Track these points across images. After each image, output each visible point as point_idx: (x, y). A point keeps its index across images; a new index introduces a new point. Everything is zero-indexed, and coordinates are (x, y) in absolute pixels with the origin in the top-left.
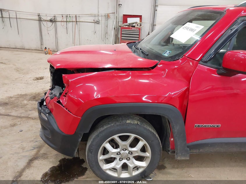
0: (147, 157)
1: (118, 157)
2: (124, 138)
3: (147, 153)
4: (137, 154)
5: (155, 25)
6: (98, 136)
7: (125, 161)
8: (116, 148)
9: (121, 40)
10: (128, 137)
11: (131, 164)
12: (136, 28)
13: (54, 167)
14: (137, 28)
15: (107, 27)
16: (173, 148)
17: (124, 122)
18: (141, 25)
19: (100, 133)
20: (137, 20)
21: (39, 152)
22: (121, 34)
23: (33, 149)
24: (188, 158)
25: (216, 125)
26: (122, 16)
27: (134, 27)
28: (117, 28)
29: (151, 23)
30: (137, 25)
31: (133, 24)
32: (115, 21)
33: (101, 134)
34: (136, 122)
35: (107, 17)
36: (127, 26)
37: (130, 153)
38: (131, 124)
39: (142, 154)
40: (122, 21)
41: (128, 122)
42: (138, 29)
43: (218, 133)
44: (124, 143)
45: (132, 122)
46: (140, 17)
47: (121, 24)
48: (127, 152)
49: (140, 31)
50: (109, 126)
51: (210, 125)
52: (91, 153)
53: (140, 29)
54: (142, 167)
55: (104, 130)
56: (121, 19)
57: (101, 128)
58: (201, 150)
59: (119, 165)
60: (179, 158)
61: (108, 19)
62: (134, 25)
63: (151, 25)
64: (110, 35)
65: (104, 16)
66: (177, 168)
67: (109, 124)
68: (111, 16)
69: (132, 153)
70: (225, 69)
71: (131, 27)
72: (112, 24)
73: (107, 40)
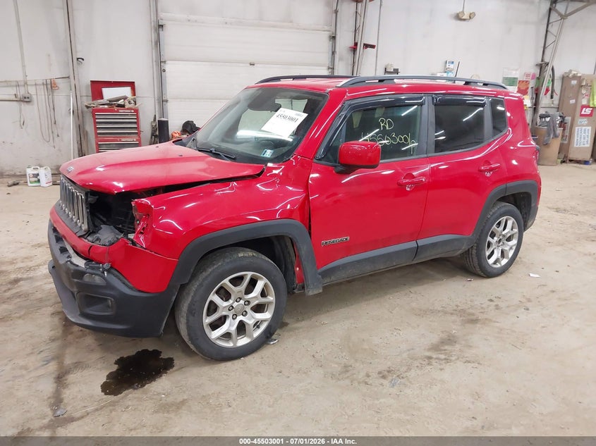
0: (271, 303)
1: (230, 314)
2: (237, 281)
3: (268, 297)
4: (256, 302)
5: (167, 101)
6: (201, 285)
7: (240, 318)
8: (227, 300)
9: (96, 137)
10: (241, 278)
11: (250, 320)
12: (128, 109)
13: (111, 374)
14: (130, 109)
15: (54, 109)
16: (302, 281)
17: (235, 256)
18: (135, 102)
19: (204, 280)
20: (126, 91)
21: (63, 363)
22: (96, 123)
23: (45, 363)
24: (321, 291)
25: (344, 239)
26: (90, 83)
27: (123, 106)
28: (80, 111)
29: (156, 96)
30: (130, 103)
31: (118, 100)
32: (72, 94)
33: (206, 282)
34: (251, 254)
35: (49, 86)
36: (106, 106)
37: (247, 303)
38: (246, 257)
39: (263, 300)
40: (91, 95)
41: (241, 255)
42: (133, 111)
43: (347, 249)
44: (238, 288)
45: (246, 255)
46: (131, 84)
47: (87, 101)
48: (242, 302)
49: (137, 115)
50: (215, 266)
51: (338, 240)
52: (194, 316)
53: (136, 111)
54: (265, 321)
55: (209, 275)
56: (86, 91)
57: (204, 273)
58: (333, 278)
59: (233, 326)
60: (311, 293)
61: (53, 92)
62: (121, 102)
63: (156, 101)
64: (62, 129)
65: (43, 84)
66: (303, 320)
67: (214, 264)
68: (62, 84)
69: (249, 302)
70: (343, 165)
71: (116, 109)
72: (65, 102)
73: (56, 139)
